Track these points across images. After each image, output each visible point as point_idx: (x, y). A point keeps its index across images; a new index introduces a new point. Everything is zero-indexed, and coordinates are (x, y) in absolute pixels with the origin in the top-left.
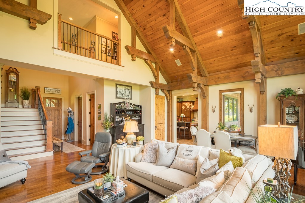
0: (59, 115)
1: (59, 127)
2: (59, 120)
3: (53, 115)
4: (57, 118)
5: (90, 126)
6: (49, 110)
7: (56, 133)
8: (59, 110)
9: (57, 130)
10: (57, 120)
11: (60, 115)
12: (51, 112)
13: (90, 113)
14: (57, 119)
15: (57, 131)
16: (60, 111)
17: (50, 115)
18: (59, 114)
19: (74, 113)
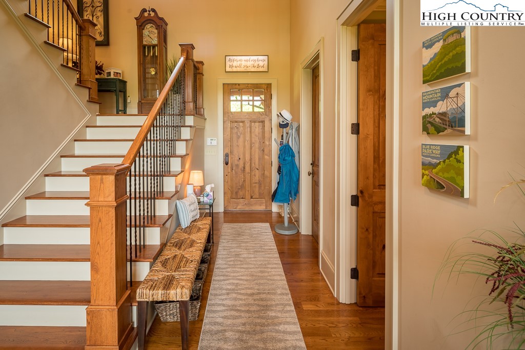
0: (264, 137)
1: (263, 174)
2: (263, 150)
3: (248, 138)
4: (257, 145)
5: (355, 201)
6: (236, 122)
7: (257, 190)
8: (263, 122)
9: (260, 183)
10: (257, 150)
11: (267, 135)
12: (241, 129)
13: (356, 129)
14: (259, 148)
15: (257, 185)
16: (267, 123)
17: (238, 137)
18: (263, 132)
19: (298, 130)
